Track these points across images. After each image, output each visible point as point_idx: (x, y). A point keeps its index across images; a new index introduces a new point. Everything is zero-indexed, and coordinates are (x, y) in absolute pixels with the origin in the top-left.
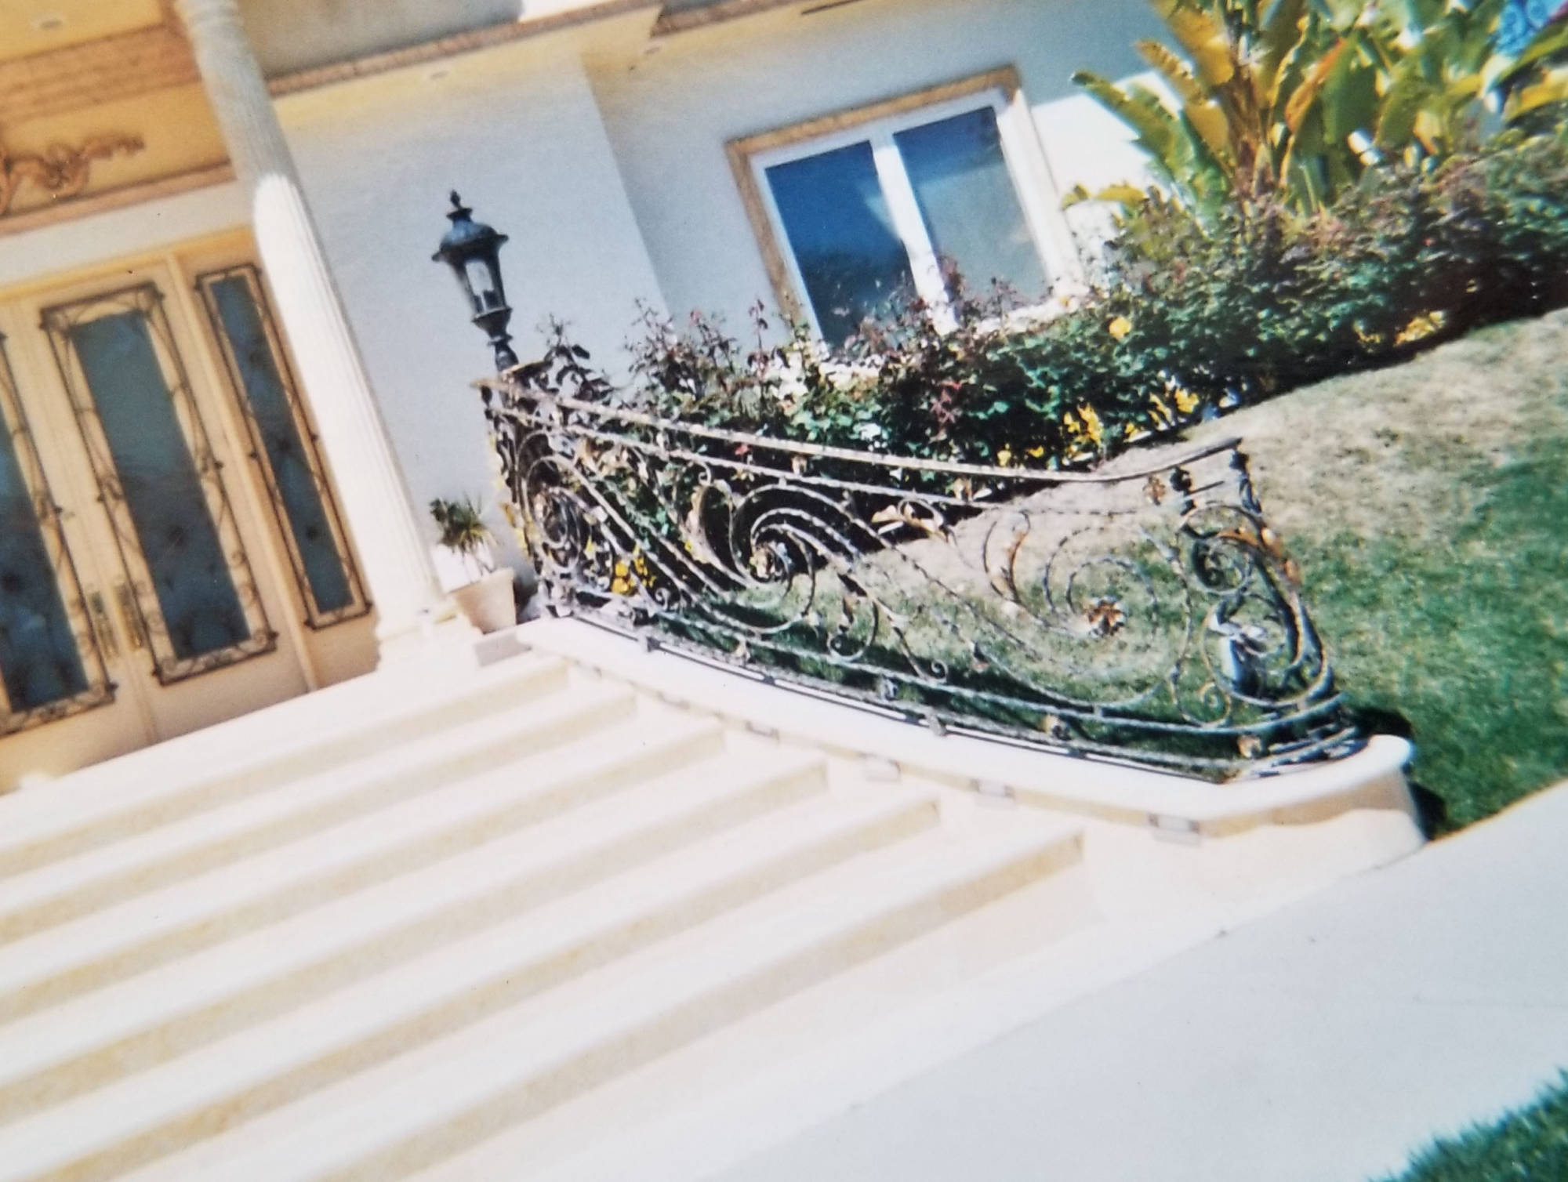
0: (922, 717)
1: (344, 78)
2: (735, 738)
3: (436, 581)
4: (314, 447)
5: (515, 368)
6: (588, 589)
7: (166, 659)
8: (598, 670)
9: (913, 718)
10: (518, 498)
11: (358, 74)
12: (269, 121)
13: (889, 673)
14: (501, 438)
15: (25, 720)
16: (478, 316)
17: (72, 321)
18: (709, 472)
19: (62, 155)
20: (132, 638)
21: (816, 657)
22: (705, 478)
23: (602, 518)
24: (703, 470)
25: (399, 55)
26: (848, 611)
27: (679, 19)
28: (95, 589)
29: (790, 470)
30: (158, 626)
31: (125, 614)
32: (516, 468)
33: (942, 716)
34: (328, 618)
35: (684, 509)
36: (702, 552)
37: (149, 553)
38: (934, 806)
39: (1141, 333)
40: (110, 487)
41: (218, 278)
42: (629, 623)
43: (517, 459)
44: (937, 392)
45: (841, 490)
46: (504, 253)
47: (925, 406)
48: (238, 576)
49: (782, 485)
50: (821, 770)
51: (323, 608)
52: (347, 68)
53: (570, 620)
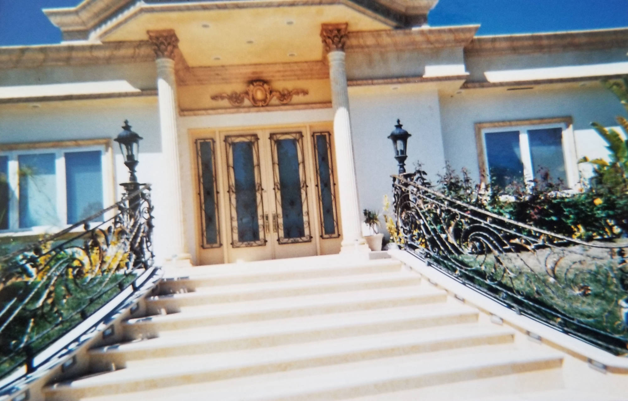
0: (513, 307)
1: (369, 84)
2: (451, 299)
3: (361, 232)
4: (334, 187)
5: (405, 174)
6: (413, 243)
7: (282, 237)
8: (411, 268)
9: (510, 307)
10: (397, 212)
11: (373, 84)
12: (346, 93)
13: (505, 291)
14: (396, 193)
15: (241, 245)
16: (397, 156)
17: (278, 138)
18: (459, 216)
19: (286, 92)
20: (274, 230)
21: (482, 280)
22: (458, 217)
23: (422, 222)
24: (458, 215)
25: (386, 81)
26: (495, 268)
27: (469, 85)
28: (267, 213)
29: (486, 220)
30: (281, 227)
31: (273, 222)
32: (399, 203)
33: (521, 308)
34: (327, 236)
35: (449, 225)
36: (452, 240)
37: (283, 206)
38: (512, 336)
39: (605, 205)
40: (277, 186)
41: (319, 134)
42: (423, 257)
43: (399, 200)
44: (533, 208)
45: (501, 230)
46: (409, 140)
47: (528, 212)
48: (305, 218)
49: (483, 225)
50: (477, 315)
51: (326, 233)
52: (370, 82)
53: (405, 251)
